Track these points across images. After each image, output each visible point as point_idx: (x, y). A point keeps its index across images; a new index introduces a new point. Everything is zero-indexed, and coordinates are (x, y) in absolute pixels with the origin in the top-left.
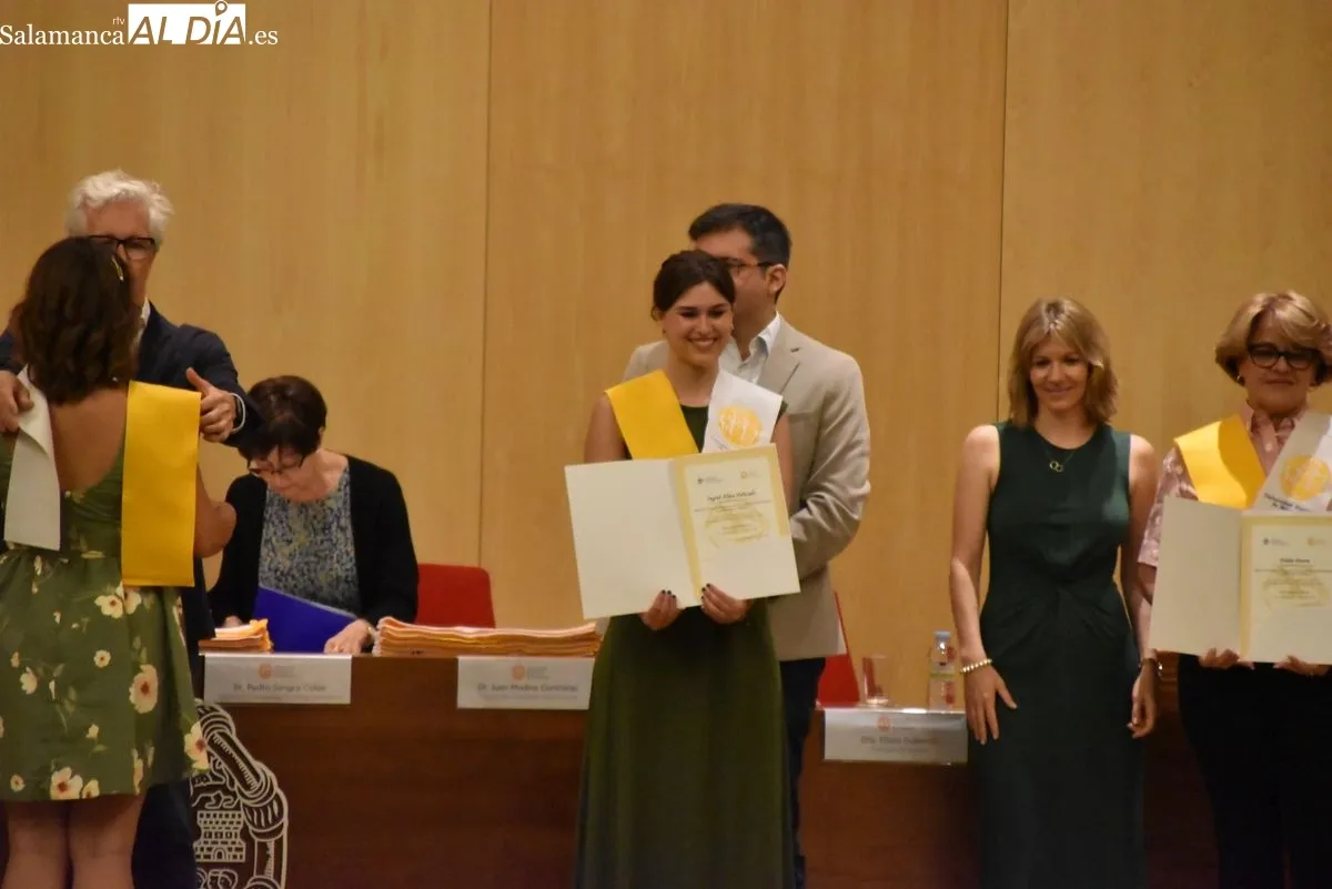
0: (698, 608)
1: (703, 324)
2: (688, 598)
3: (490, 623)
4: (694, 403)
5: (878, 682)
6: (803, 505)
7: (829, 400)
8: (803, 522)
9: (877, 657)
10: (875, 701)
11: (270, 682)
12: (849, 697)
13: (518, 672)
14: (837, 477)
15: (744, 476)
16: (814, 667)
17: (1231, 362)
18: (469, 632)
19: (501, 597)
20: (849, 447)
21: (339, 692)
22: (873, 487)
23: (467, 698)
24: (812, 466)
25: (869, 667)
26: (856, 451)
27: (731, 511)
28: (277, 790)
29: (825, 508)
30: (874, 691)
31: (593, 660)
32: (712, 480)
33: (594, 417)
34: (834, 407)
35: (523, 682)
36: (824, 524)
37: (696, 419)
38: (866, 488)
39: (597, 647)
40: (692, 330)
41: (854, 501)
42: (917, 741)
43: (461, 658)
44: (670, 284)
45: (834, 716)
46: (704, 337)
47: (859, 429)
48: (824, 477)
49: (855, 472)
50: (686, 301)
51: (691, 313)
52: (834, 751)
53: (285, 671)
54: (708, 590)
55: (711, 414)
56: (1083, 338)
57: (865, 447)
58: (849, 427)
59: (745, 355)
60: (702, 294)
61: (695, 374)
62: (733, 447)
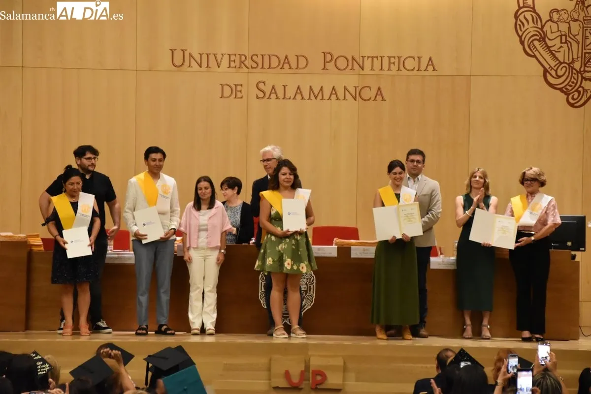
0: (401, 239)
1: (398, 176)
2: (399, 236)
3: (359, 239)
4: (398, 193)
5: (442, 252)
6: (428, 214)
7: (433, 191)
8: (428, 217)
9: (442, 246)
10: (441, 256)
11: (320, 252)
12: (436, 255)
13: (364, 250)
14: (435, 208)
15: (412, 209)
16: (430, 248)
17: (522, 183)
18: (353, 241)
19: (361, 234)
20: (437, 201)
21: (334, 254)
22: (442, 211)
23: (353, 256)
24: (429, 206)
25: (440, 249)
26: (439, 202)
27: (409, 217)
28: (313, 275)
29: (432, 214)
30: (441, 254)
31: (375, 247)
32: (405, 210)
33: (376, 195)
34: (434, 193)
35: (365, 252)
36: (432, 218)
37: (398, 196)
38: (441, 210)
39: (376, 245)
40: (395, 177)
41: (438, 213)
42: (445, 264)
43: (352, 247)
44: (391, 167)
45: (432, 259)
46: (398, 179)
47: (439, 197)
48: (432, 208)
49: (439, 207)
50: (394, 171)
51: (395, 174)
52: (432, 266)
53: (323, 249)
54: (404, 235)
55: (401, 195)
56: (484, 176)
57: (440, 201)
58: (437, 197)
59: (414, 182)
60: (398, 169)
61: (397, 186)
62: (407, 203)
